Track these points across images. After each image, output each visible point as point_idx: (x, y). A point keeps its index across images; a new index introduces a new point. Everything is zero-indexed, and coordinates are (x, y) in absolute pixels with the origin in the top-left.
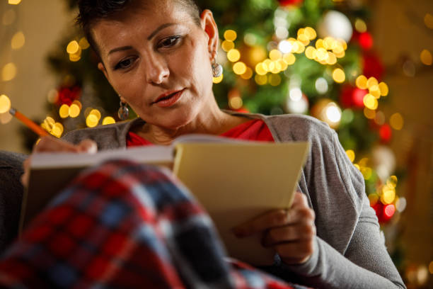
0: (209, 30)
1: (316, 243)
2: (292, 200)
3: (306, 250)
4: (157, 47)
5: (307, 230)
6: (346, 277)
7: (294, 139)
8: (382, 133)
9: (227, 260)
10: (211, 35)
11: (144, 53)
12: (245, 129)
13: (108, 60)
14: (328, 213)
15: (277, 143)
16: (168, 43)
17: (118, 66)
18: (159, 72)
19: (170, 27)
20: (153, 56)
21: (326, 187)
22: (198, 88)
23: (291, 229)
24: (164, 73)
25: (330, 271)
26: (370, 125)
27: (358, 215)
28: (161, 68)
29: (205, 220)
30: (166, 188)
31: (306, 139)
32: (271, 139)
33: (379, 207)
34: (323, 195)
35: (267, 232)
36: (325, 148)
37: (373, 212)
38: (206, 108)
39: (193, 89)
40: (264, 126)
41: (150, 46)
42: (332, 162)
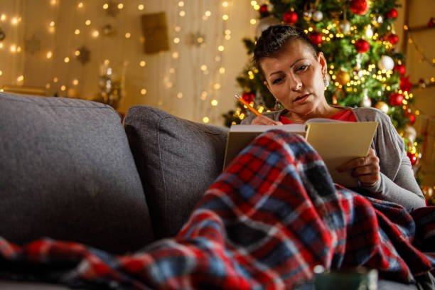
0: (322, 63)
1: (380, 175)
2: (368, 152)
3: (375, 178)
4: (295, 71)
5: (375, 168)
6: (395, 193)
7: (368, 120)
8: (412, 118)
9: (333, 185)
10: (323, 65)
11: (289, 74)
12: (342, 115)
13: (269, 79)
14: (385, 159)
15: (359, 123)
16: (300, 69)
17: (275, 82)
18: (296, 84)
19: (302, 61)
20: (293, 76)
21: (384, 146)
22: (317, 93)
23: (368, 168)
24: (300, 84)
25: (386, 190)
26: (405, 114)
27: (401, 160)
28: (297, 82)
29: (321, 163)
30: (302, 145)
31: (374, 120)
32: (356, 121)
33: (410, 155)
34: (383, 151)
35: (354, 169)
36: (384, 125)
37: (408, 159)
38: (321, 103)
39: (314, 95)
40: (352, 113)
41: (292, 70)
42: (387, 133)
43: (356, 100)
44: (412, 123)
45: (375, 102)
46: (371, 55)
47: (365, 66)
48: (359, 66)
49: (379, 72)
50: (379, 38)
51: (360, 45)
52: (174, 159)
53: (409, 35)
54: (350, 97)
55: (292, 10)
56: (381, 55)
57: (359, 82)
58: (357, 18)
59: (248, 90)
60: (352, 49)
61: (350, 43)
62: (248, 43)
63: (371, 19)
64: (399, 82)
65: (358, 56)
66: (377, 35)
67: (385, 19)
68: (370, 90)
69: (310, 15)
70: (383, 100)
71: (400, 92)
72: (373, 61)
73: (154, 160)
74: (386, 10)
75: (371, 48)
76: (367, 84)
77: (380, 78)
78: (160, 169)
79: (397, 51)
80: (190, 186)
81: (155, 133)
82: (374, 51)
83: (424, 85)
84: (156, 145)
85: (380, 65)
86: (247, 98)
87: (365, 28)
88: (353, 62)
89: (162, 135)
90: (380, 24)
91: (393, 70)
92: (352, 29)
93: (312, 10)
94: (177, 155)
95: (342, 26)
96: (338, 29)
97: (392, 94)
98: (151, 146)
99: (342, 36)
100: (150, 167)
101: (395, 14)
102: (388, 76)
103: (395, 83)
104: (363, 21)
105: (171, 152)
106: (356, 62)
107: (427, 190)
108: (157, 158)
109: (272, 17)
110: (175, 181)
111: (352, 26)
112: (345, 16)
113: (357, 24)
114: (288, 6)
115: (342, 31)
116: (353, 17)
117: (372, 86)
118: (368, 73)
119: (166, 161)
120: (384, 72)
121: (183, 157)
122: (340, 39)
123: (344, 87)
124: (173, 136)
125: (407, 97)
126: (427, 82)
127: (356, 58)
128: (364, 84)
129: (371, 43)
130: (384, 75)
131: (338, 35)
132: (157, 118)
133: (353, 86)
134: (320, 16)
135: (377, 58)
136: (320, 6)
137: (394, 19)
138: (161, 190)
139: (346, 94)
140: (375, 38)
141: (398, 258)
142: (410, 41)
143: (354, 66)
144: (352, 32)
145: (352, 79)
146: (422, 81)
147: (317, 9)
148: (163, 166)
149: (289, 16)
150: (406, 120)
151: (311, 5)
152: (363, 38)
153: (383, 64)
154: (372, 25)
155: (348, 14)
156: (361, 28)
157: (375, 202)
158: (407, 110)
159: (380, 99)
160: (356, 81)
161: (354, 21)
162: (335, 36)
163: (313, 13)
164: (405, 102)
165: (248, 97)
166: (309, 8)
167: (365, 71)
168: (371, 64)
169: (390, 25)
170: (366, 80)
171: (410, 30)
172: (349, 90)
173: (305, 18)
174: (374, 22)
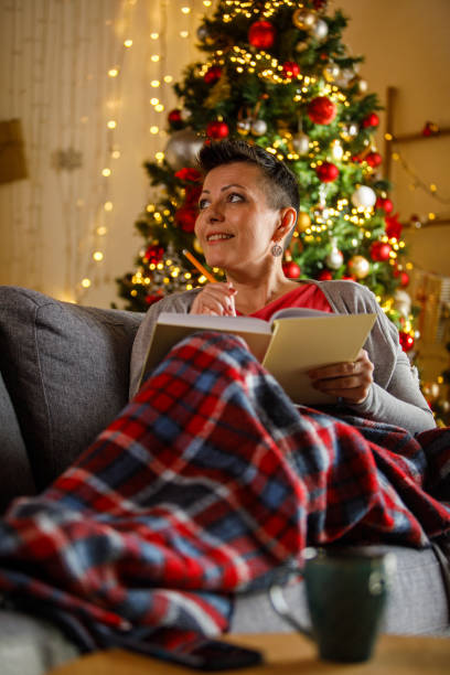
2: (359, 356)
8: (403, 279)
23: (356, 379)
25: (380, 408)
26: (394, 273)
27: (396, 358)
31: (353, 299)
43: (320, 254)
44: (404, 286)
45: (348, 255)
46: (341, 184)
47: (332, 202)
48: (323, 203)
49: (354, 211)
50: (352, 159)
51: (324, 171)
52: (59, 367)
53: (394, 148)
54: (310, 250)
55: (220, 119)
56: (354, 184)
57: (324, 228)
58: (319, 130)
59: (156, 242)
60: (312, 177)
61: (309, 168)
62: (152, 168)
63: (340, 130)
64: (384, 224)
65: (322, 187)
66: (348, 154)
67: (361, 129)
68: (341, 239)
69: (247, 127)
70: (360, 254)
71: (385, 239)
72: (344, 194)
73: (29, 371)
74: (361, 115)
75: (341, 174)
76: (337, 230)
77: (355, 219)
78: (40, 384)
79: (379, 177)
80: (86, 408)
81: (29, 329)
82: (346, 178)
83: (418, 225)
84: (33, 347)
85: (354, 200)
86: (153, 254)
87: (332, 144)
88: (314, 196)
89: (40, 331)
90: (353, 137)
91: (375, 208)
92: (311, 146)
93: (250, 119)
94: (65, 361)
95: (296, 143)
96: (290, 147)
97: (374, 243)
98: (24, 349)
99: (296, 157)
100: (23, 380)
101: (374, 121)
102: (368, 216)
103: (379, 226)
104: (327, 134)
105: (56, 358)
106: (319, 197)
107: (430, 388)
108: (33, 366)
109: (189, 129)
110: (63, 402)
111: (312, 141)
112: (300, 127)
113: (319, 139)
114: (214, 112)
115: (296, 150)
116: (312, 128)
117: (344, 232)
118: (337, 213)
119: (48, 370)
120: (360, 210)
121: (73, 364)
122: (293, 161)
123: (302, 233)
124: (57, 332)
125: (396, 247)
126: (423, 219)
127: (318, 190)
128: (332, 230)
129: (340, 166)
130: (361, 215)
131: (290, 157)
132: (33, 305)
133: (315, 234)
134: (262, 128)
135: (351, 190)
136: (262, 113)
137: (375, 128)
138: (43, 416)
139: (306, 246)
140: (346, 158)
141: (404, 512)
142: (395, 157)
143: (316, 201)
144: (311, 151)
145: (314, 223)
146: (415, 219)
147: (257, 118)
148: (44, 379)
149: (215, 129)
150: (396, 282)
151: (249, 111)
152: (329, 159)
153: (358, 198)
154: (342, 140)
155: (305, 123)
156: (325, 144)
157: (364, 425)
158: (395, 266)
159: (356, 251)
160: (320, 225)
161: (314, 133)
162: (285, 156)
163: (251, 123)
164: (393, 255)
165: (156, 253)
166: (245, 116)
167: (332, 209)
168: (341, 198)
169: (368, 139)
170: (335, 224)
171: (395, 140)
172: (309, 239)
173: (241, 132)
174: (344, 135)
